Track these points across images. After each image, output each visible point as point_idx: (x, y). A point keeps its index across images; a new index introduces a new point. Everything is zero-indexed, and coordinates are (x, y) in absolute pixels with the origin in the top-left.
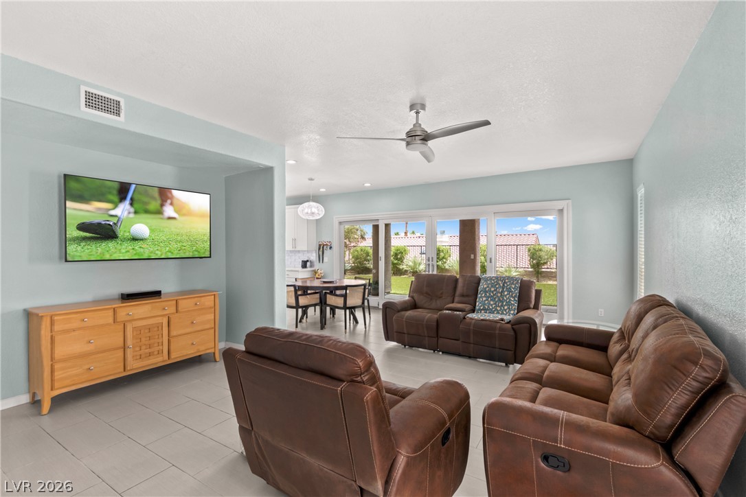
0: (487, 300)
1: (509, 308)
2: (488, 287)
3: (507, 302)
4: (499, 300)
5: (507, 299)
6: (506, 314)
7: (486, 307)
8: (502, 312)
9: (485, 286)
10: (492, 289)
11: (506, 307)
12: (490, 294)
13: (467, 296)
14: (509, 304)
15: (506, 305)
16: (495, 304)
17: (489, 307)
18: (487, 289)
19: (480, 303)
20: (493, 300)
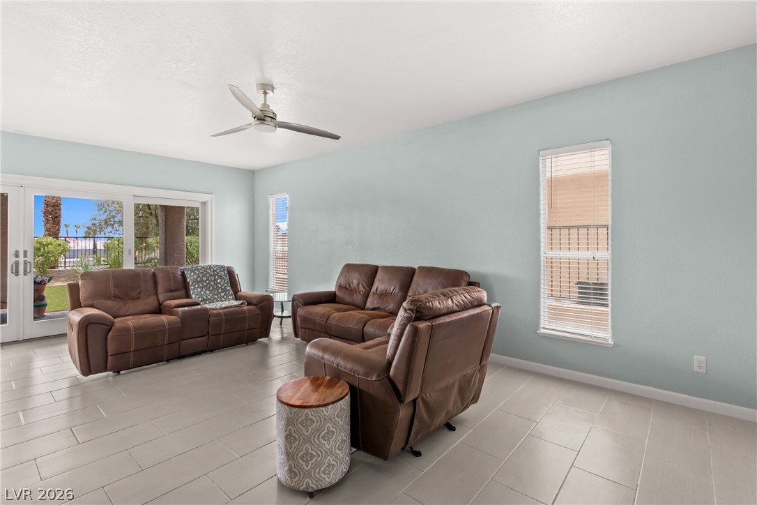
0: (202, 290)
1: (226, 294)
2: (199, 277)
3: (222, 289)
4: (214, 288)
5: (222, 286)
6: (225, 300)
7: (205, 298)
8: (221, 299)
9: (195, 277)
10: (204, 279)
11: (222, 294)
12: (203, 284)
13: (177, 290)
14: (224, 290)
15: (221, 292)
16: (211, 293)
17: (207, 297)
18: (199, 279)
19: (197, 295)
20: (208, 289)
